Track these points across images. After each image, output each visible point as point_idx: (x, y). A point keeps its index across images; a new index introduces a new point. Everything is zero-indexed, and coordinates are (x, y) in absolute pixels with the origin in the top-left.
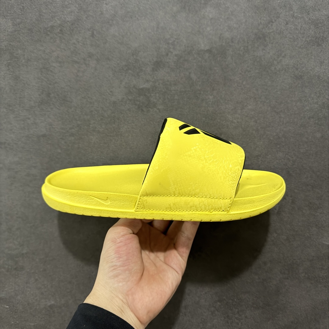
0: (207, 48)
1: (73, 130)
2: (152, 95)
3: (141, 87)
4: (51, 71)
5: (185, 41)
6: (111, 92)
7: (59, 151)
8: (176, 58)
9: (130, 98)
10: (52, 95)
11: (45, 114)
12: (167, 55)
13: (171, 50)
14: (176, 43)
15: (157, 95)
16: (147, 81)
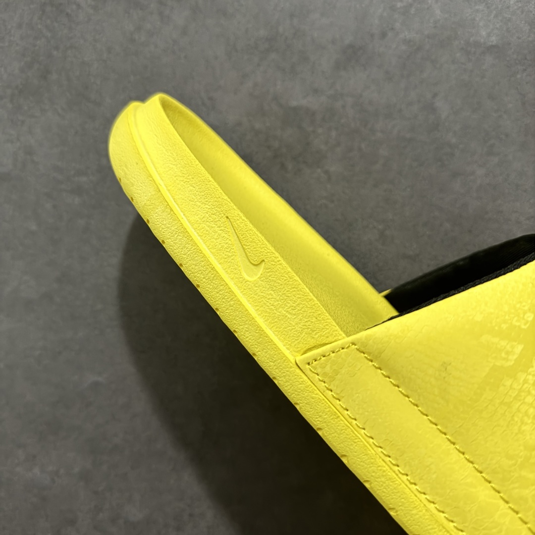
0: (494, 40)
1: (84, 179)
2: (320, 131)
3: (294, 103)
4: (67, 14)
5: (438, 12)
6: (211, 99)
7: (34, 227)
8: (404, 47)
9: (258, 126)
10: (54, 76)
11: (23, 122)
12: (384, 35)
13: (398, 25)
14: (413, 11)
15: (334, 133)
16: (316, 91)
